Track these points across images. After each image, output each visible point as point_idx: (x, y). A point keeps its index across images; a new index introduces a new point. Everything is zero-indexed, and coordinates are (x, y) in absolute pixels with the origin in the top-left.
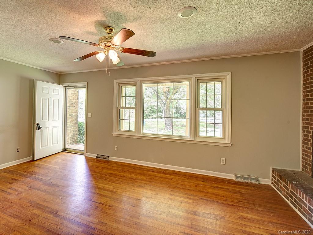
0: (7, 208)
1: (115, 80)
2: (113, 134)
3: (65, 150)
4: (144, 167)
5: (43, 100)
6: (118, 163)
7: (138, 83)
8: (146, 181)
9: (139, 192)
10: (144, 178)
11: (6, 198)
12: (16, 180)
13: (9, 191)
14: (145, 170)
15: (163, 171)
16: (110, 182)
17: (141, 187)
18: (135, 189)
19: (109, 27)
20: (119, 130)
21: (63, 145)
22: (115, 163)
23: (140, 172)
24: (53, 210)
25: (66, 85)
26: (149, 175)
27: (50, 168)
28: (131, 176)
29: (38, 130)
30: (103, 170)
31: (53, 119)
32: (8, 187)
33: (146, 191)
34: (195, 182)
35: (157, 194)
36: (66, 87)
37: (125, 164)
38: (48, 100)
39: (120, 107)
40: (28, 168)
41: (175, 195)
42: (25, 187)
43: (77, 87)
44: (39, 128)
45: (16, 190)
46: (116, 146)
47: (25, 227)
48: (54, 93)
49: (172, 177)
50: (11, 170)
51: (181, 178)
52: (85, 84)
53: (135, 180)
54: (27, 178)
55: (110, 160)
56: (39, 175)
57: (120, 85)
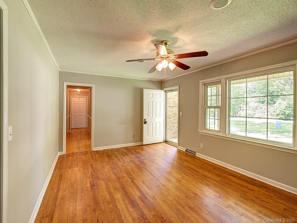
0: (114, 169)
1: (200, 81)
2: (199, 132)
3: (166, 142)
4: (228, 170)
5: (148, 102)
6: (202, 160)
7: (223, 81)
8: (218, 182)
9: (202, 188)
10: (218, 179)
11: (117, 163)
12: (127, 155)
13: (121, 160)
14: (226, 172)
15: (247, 179)
16: (182, 172)
17: (208, 185)
18: (201, 185)
19: (163, 41)
20: (205, 128)
21: (165, 137)
22: (199, 159)
23: (218, 173)
24: (133, 177)
25: (165, 90)
26: (225, 178)
27: (149, 152)
28: (206, 174)
29: (145, 124)
30: (184, 162)
31: (156, 116)
32: (122, 157)
33: (210, 191)
34: (287, 205)
35: (220, 197)
36: (166, 91)
37: (208, 162)
38: (152, 102)
39: (206, 107)
40: (137, 149)
41: (241, 206)
42: (129, 160)
43: (174, 90)
44: (145, 123)
45: (124, 160)
46: (201, 144)
47: (115, 181)
48: (156, 97)
49: (256, 188)
50: (129, 148)
51: (269, 194)
52: (177, 87)
53: (207, 178)
54: (133, 155)
55: (196, 155)
56: (140, 155)
57: (206, 85)
